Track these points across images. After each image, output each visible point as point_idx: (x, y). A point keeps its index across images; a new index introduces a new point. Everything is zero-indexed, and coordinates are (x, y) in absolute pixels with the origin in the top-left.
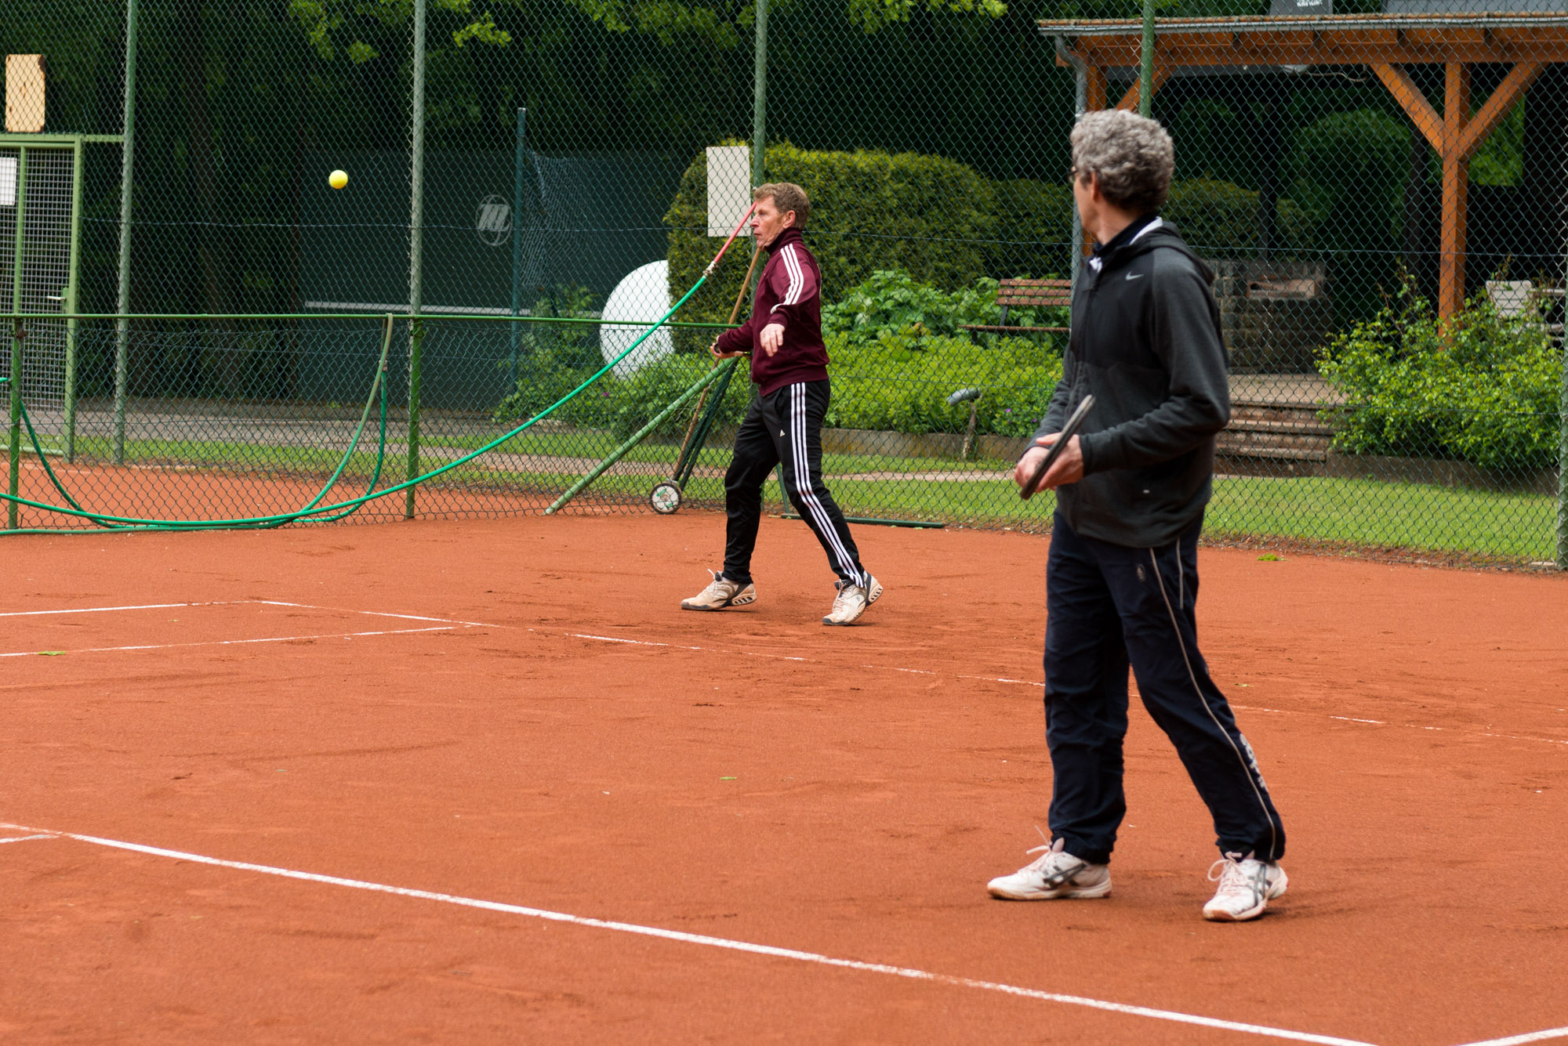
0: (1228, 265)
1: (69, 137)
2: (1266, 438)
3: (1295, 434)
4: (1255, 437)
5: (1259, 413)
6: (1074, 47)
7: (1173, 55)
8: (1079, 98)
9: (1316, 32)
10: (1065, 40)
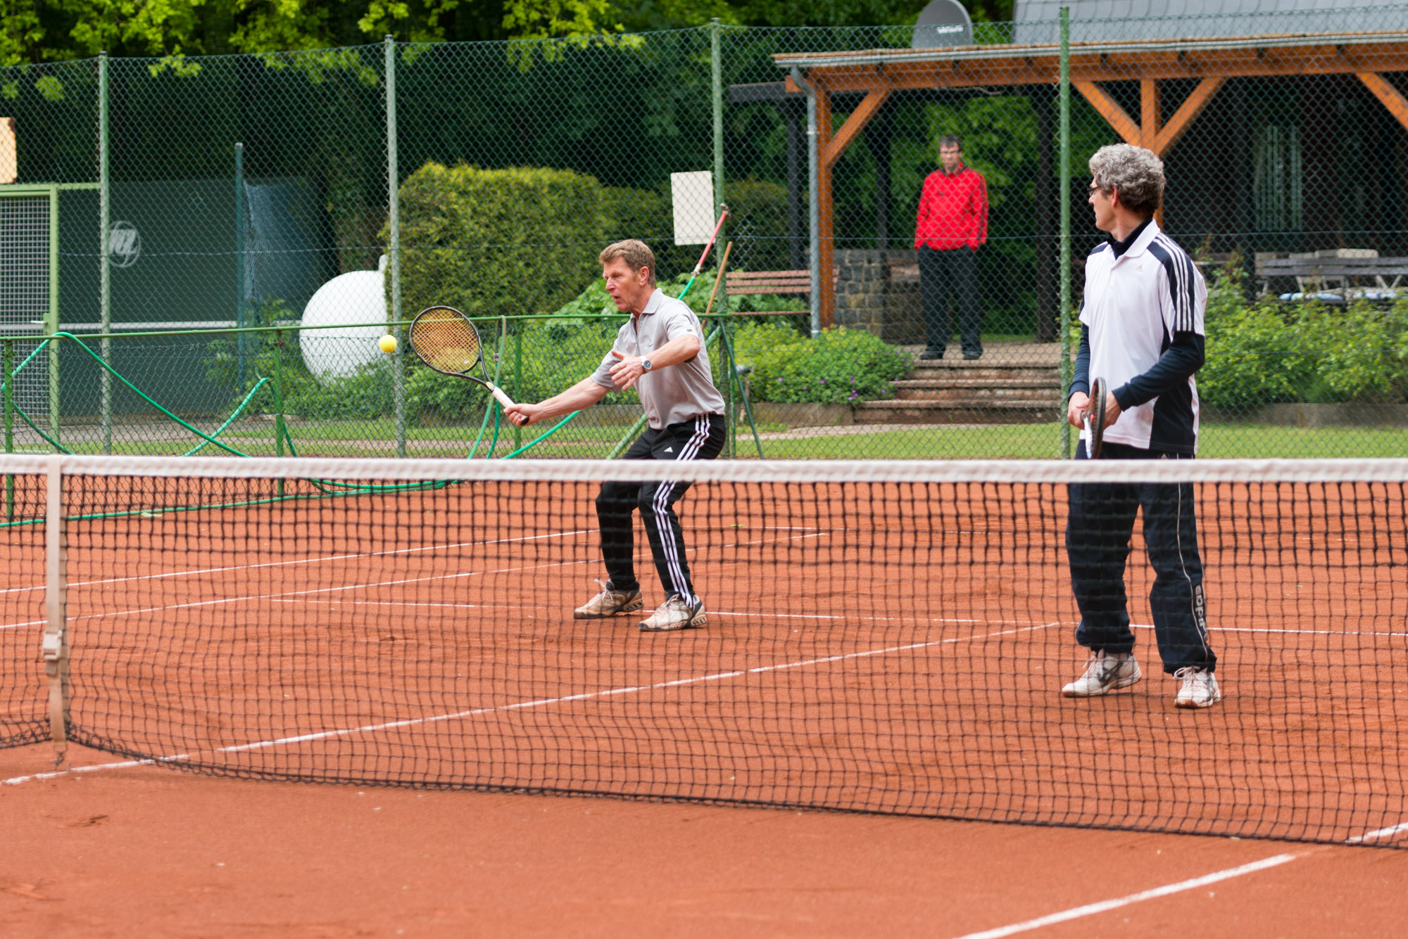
0: (876, 254)
1: (44, 186)
2: (1010, 393)
3: (1033, 388)
4: (1000, 392)
5: (994, 373)
6: (806, 76)
7: (894, 80)
8: (811, 117)
9: (1027, 59)
10: (801, 70)
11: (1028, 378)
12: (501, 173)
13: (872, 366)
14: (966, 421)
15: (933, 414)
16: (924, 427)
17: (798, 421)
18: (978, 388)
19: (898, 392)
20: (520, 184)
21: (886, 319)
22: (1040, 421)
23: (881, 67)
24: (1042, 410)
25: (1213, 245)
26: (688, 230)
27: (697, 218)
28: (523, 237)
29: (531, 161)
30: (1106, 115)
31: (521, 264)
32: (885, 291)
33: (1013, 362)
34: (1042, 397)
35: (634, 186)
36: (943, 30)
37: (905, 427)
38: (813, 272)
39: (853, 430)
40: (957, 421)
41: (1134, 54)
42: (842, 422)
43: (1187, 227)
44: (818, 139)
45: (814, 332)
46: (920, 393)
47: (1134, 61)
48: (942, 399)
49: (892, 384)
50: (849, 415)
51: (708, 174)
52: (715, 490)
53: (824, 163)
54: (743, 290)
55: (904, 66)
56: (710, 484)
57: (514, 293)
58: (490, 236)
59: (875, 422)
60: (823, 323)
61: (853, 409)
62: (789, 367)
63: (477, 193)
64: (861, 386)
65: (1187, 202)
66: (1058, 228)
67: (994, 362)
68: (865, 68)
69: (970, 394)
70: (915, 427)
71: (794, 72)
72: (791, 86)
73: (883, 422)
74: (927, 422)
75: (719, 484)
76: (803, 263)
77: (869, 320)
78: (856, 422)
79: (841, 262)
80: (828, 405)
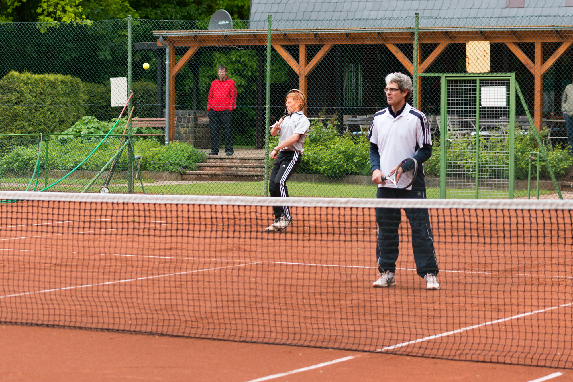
0: (192, 112)
2: (244, 169)
3: (254, 167)
4: (240, 169)
5: (238, 161)
6: (165, 40)
7: (201, 42)
8: (167, 56)
9: (254, 35)
10: (164, 37)
11: (252, 163)
12: (41, 76)
13: (189, 157)
14: (227, 180)
15: (213, 177)
16: (210, 182)
17: (159, 178)
18: (231, 167)
19: (199, 168)
20: (49, 81)
21: (195, 138)
22: (256, 181)
23: (195, 37)
24: (257, 176)
25: (327, 112)
26: (117, 101)
27: (120, 96)
28: (50, 102)
29: (54, 71)
30: (285, 59)
31: (49, 113)
32: (195, 127)
33: (246, 157)
34: (257, 171)
35: (95, 83)
36: (221, 23)
37: (202, 182)
38: (166, 119)
39: (181, 183)
40: (223, 180)
41: (297, 34)
42: (177, 179)
43: (317, 104)
44: (170, 65)
45: (166, 143)
46: (208, 168)
47: (297, 37)
48: (218, 171)
49: (197, 164)
50: (180, 177)
51: (125, 78)
52: (126, 206)
53: (172, 75)
54: (138, 125)
55: (205, 37)
56: (124, 203)
57: (46, 124)
58: (37, 101)
59: (190, 179)
60: (170, 140)
61: (181, 174)
62: (156, 157)
63: (32, 84)
64: (185, 165)
65: (317, 94)
66: (265, 104)
67: (238, 157)
68: (189, 37)
69: (228, 169)
70: (206, 182)
71: (161, 38)
72: (159, 44)
73: (193, 180)
74: (211, 180)
75: (127, 204)
76: (162, 115)
77: (188, 139)
78: (182, 179)
79: (178, 115)
80: (171, 172)
